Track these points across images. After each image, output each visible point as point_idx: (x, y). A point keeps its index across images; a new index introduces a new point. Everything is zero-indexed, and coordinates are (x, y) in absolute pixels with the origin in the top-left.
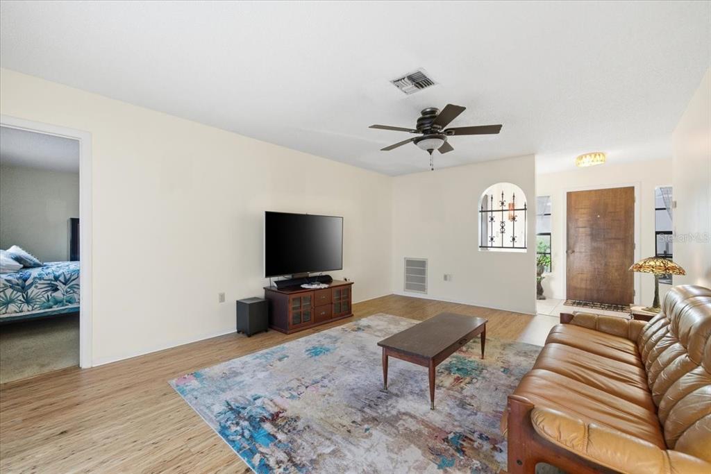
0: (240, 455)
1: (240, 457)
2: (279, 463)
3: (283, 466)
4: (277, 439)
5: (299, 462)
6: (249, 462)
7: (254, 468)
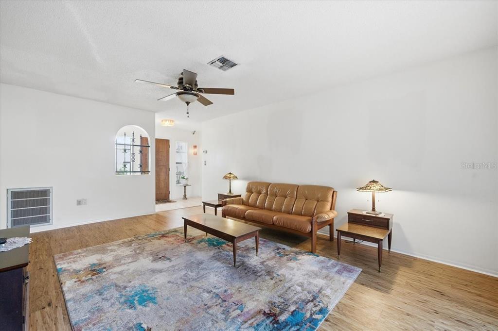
0: (316, 327)
1: (318, 328)
2: (315, 306)
3: (317, 304)
4: (295, 310)
5: (312, 298)
6: (321, 320)
7: (324, 317)
